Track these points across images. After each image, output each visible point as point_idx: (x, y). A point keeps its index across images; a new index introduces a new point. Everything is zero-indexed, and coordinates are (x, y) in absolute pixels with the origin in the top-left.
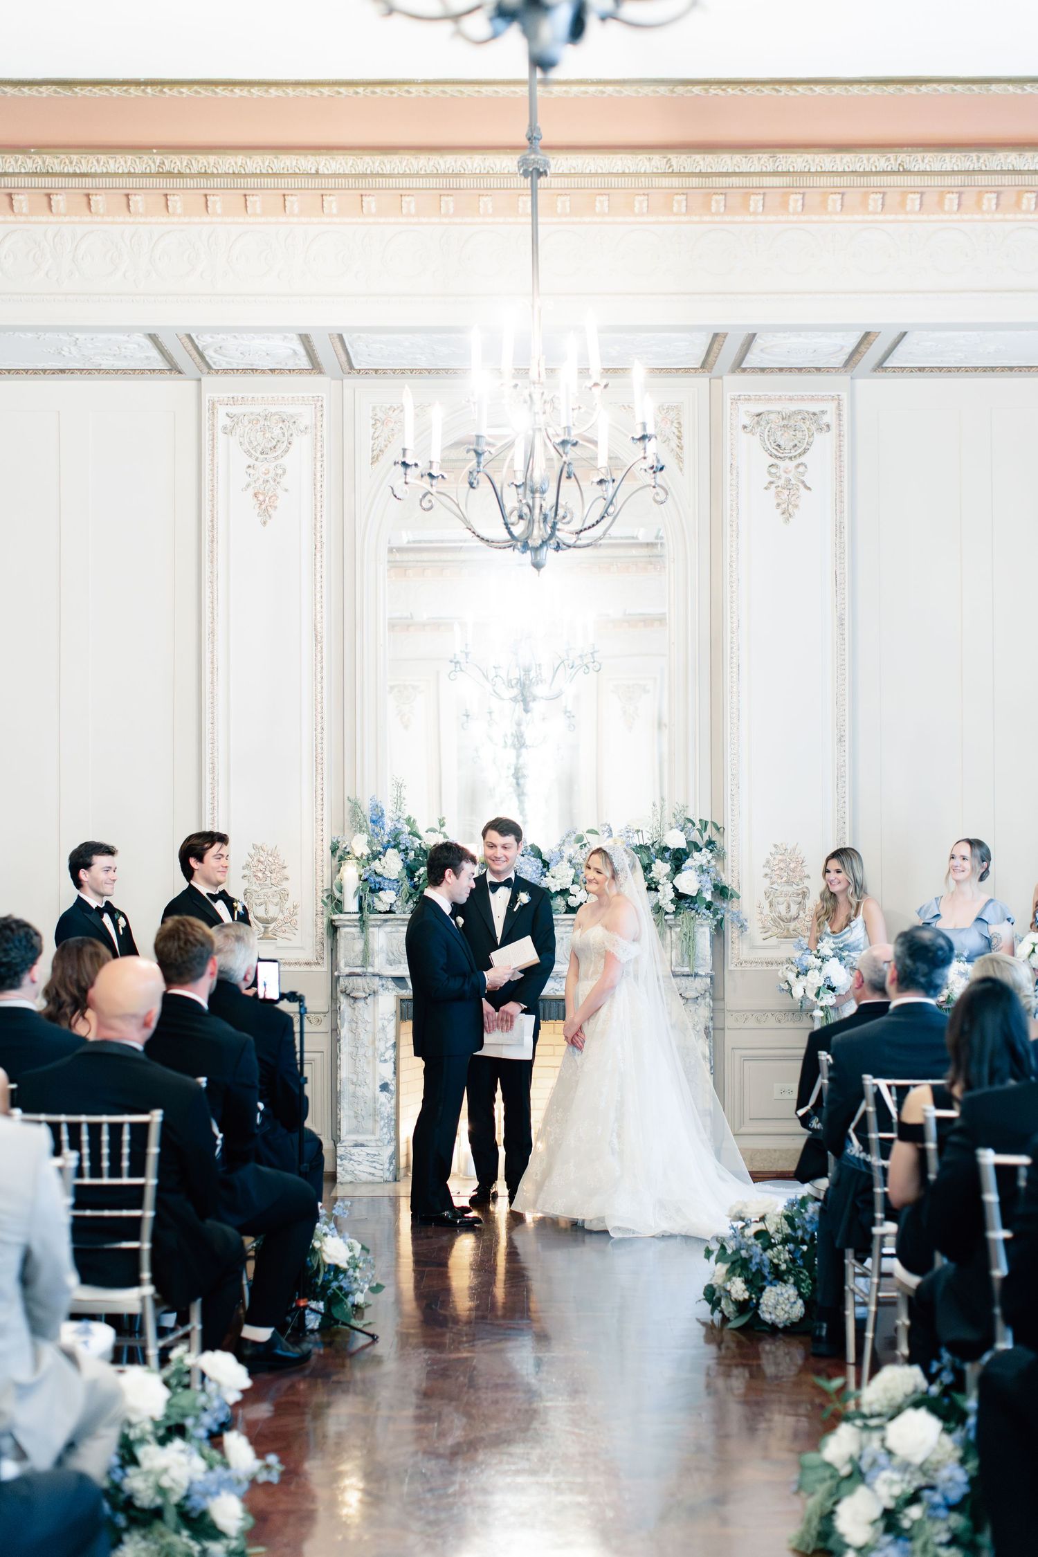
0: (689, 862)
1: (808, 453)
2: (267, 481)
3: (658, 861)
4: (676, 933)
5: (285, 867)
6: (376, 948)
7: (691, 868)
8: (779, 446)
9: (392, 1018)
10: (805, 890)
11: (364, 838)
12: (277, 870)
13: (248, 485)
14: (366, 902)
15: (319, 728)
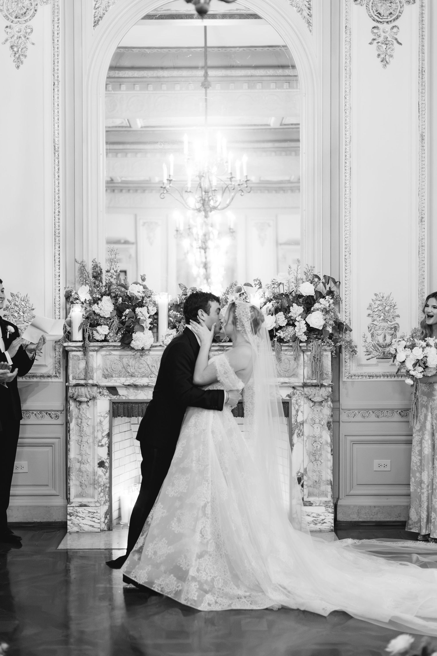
0: (317, 305)
1: (400, 19)
2: (20, 37)
3: (294, 305)
4: (307, 356)
5: (33, 309)
6: (95, 366)
7: (318, 310)
8: (379, 14)
9: (106, 415)
10: (396, 325)
11: (87, 288)
12: (28, 311)
13: (7, 40)
14: (87, 333)
15: (57, 211)
